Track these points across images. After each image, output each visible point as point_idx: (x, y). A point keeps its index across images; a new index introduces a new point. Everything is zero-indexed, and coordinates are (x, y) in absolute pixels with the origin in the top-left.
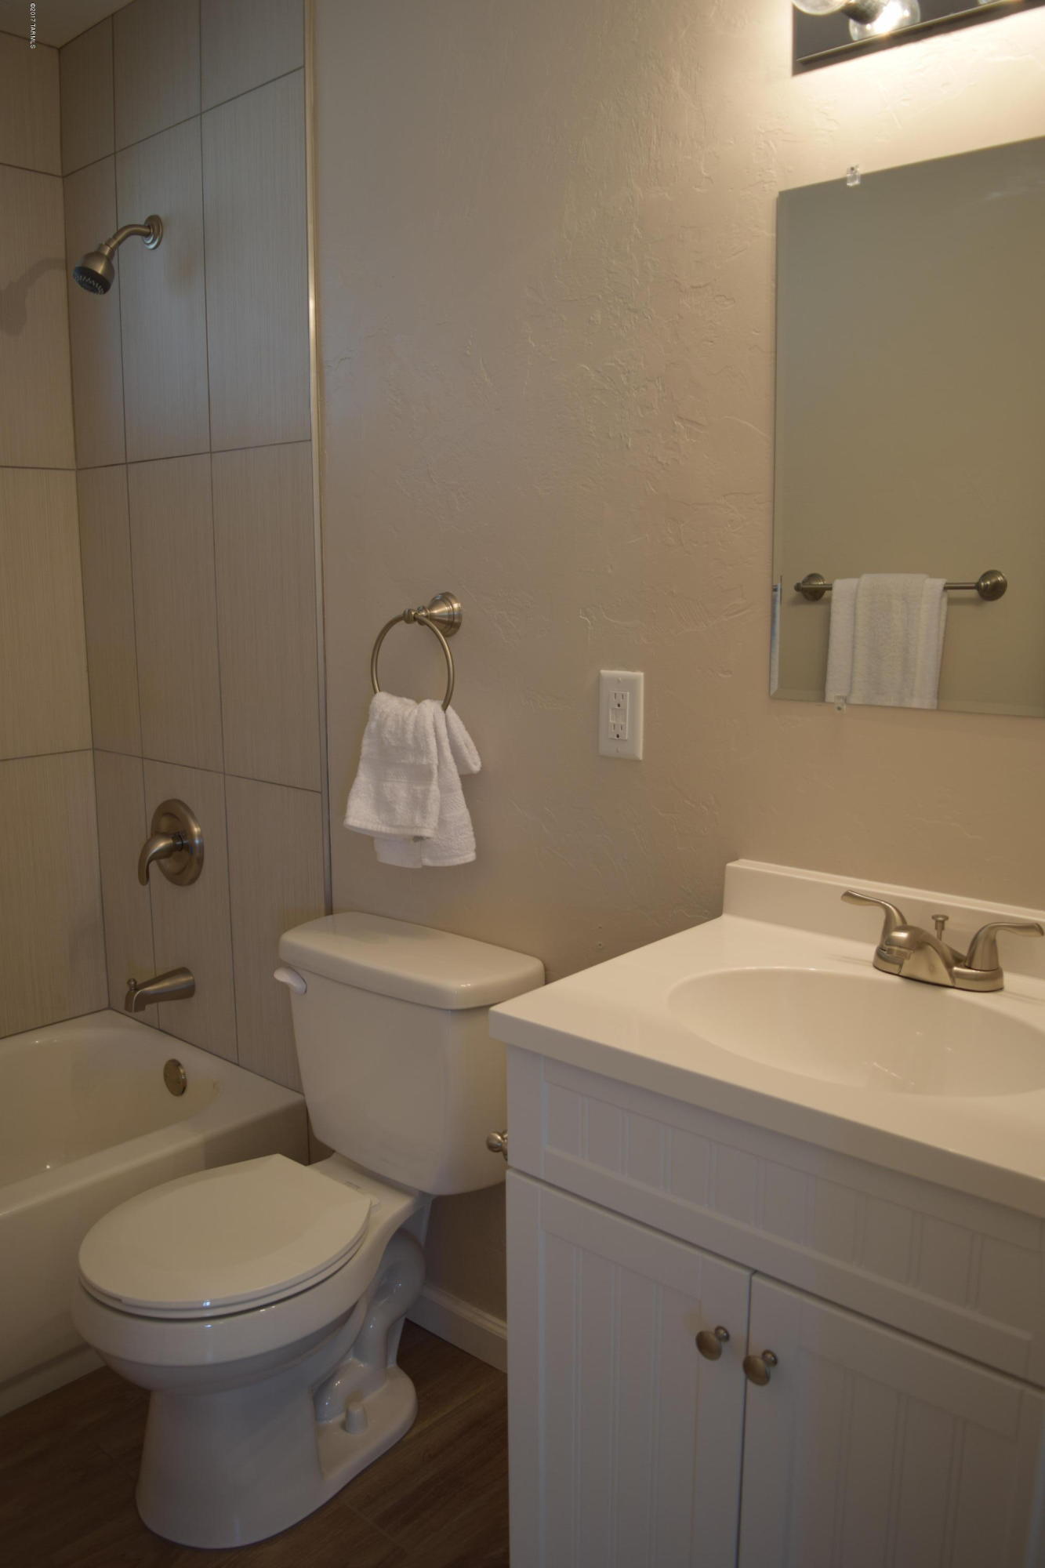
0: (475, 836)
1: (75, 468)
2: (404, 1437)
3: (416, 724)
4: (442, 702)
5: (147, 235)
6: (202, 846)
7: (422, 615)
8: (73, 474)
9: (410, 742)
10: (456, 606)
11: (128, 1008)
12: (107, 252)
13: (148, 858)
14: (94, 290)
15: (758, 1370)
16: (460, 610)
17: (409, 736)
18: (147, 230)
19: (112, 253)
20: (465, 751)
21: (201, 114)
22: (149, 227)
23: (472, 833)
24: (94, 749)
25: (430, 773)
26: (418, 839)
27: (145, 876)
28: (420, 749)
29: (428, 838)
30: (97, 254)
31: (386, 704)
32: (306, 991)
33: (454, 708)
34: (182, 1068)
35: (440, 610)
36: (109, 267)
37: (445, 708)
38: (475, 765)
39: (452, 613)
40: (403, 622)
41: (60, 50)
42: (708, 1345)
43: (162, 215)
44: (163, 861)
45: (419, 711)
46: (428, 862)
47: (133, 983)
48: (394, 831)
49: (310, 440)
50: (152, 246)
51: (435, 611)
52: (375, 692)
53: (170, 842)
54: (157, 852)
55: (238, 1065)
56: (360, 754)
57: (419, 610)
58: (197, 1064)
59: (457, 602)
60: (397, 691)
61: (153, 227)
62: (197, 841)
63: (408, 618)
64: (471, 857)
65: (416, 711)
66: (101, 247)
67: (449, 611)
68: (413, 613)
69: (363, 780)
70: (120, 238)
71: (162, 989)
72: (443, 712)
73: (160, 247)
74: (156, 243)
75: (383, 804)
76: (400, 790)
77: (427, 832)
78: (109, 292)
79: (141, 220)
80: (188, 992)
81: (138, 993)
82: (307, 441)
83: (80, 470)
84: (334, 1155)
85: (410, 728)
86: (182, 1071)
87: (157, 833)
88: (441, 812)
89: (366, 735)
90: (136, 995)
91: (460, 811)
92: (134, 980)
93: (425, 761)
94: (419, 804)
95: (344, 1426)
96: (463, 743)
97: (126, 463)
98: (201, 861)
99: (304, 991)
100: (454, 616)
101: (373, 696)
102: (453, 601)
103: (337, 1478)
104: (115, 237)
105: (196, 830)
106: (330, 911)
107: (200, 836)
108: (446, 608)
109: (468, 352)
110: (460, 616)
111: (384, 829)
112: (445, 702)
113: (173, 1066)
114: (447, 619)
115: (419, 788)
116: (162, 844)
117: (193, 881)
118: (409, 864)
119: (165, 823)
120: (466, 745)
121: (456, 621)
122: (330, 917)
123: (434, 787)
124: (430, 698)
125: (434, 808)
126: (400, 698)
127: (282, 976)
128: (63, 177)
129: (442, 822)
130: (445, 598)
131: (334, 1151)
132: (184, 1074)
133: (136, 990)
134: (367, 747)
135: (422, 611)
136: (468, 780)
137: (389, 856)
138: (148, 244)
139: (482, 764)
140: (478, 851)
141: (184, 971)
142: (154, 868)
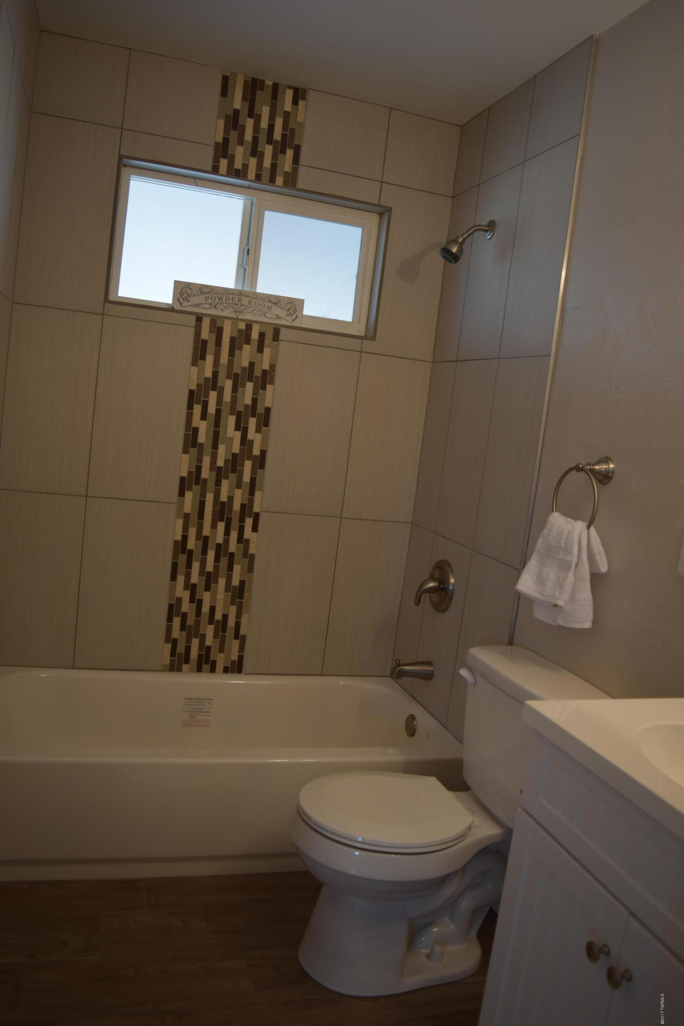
0: (594, 613)
1: (432, 361)
2: (465, 979)
3: (569, 533)
4: (587, 524)
5: (486, 231)
6: (453, 591)
7: (588, 469)
8: (430, 365)
9: (563, 545)
10: (611, 466)
11: (391, 676)
12: (460, 240)
13: (422, 590)
14: (450, 261)
15: (615, 978)
16: (613, 469)
17: (563, 541)
18: (487, 228)
19: (464, 241)
20: (598, 557)
21: (524, 163)
22: (488, 227)
23: (592, 611)
24: (412, 523)
25: (570, 566)
26: (556, 606)
27: (418, 601)
28: (568, 551)
29: (561, 606)
30: (455, 241)
31: (557, 520)
32: (475, 685)
33: (594, 527)
34: (416, 721)
35: (602, 467)
36: (461, 249)
37: (588, 527)
38: (603, 567)
39: (608, 470)
40: (574, 471)
41: (462, 127)
42: (593, 952)
43: (496, 220)
44: (432, 595)
45: (572, 527)
46: (560, 622)
47: (398, 661)
48: (543, 598)
49: (550, 356)
50: (489, 237)
51: (597, 467)
52: (553, 511)
53: (436, 584)
54: (428, 588)
55: (445, 727)
56: (535, 548)
57: (587, 465)
58: (424, 721)
59: (613, 464)
60: (566, 514)
61: (491, 226)
62: (451, 588)
63: (578, 469)
64: (588, 625)
65: (570, 527)
66: (458, 237)
67: (606, 469)
68: (581, 466)
69: (533, 564)
70: (469, 233)
71: (414, 670)
72: (586, 531)
73: (492, 238)
74: (491, 234)
75: (541, 581)
76: (551, 574)
77: (560, 603)
78: (458, 263)
79: (485, 223)
80: (429, 676)
81: (400, 668)
82: (547, 356)
83: (435, 362)
84: (470, 792)
85: (565, 536)
86: (415, 723)
87: (432, 578)
88: (573, 592)
89: (541, 537)
90: (397, 670)
91: (586, 594)
92: (399, 661)
93: (568, 558)
94: (560, 584)
95: (428, 956)
96: (597, 552)
97: (457, 361)
98: (451, 599)
99: (474, 684)
100: (608, 472)
101: (551, 513)
102: (610, 462)
103: (411, 982)
104: (467, 232)
105: (452, 581)
106: (511, 643)
107: (454, 585)
108: (605, 467)
109: (643, 308)
110: (613, 472)
111: (537, 595)
112: (589, 523)
113: (412, 718)
114: (604, 473)
115: (562, 574)
116: (432, 584)
117: (445, 610)
118: (550, 622)
119: (437, 573)
120: (600, 554)
121: (610, 475)
122: (509, 647)
123: (571, 577)
124: (582, 520)
125: (568, 588)
126: (566, 518)
127: (464, 672)
128: (453, 197)
129: (572, 598)
130: (606, 460)
131: (470, 789)
132: (416, 726)
133: (399, 666)
134: (540, 545)
135: (588, 466)
136: (596, 578)
137: (540, 614)
138: (487, 236)
139: (608, 568)
140: (593, 622)
141: (429, 663)
142: (426, 598)
